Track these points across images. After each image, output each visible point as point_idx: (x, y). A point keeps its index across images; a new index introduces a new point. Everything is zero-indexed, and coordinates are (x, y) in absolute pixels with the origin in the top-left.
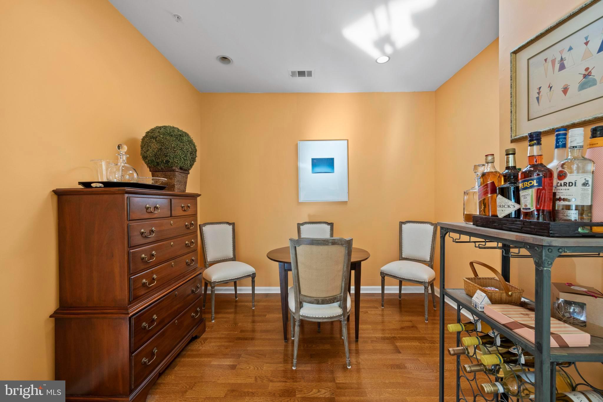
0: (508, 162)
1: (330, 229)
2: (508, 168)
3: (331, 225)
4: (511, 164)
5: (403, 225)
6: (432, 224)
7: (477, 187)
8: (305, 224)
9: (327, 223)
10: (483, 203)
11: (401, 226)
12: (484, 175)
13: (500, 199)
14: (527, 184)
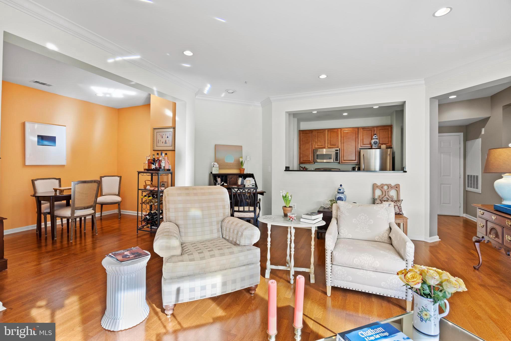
0: (153, 157)
1: (59, 182)
2: (153, 158)
3: (59, 180)
4: (154, 158)
5: (102, 178)
6: (118, 177)
7: (147, 162)
8: (37, 180)
9: (56, 178)
10: (149, 166)
11: (101, 179)
12: (149, 160)
13: (152, 165)
14: (157, 162)
